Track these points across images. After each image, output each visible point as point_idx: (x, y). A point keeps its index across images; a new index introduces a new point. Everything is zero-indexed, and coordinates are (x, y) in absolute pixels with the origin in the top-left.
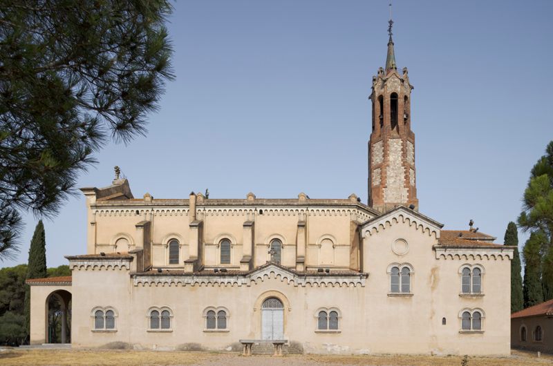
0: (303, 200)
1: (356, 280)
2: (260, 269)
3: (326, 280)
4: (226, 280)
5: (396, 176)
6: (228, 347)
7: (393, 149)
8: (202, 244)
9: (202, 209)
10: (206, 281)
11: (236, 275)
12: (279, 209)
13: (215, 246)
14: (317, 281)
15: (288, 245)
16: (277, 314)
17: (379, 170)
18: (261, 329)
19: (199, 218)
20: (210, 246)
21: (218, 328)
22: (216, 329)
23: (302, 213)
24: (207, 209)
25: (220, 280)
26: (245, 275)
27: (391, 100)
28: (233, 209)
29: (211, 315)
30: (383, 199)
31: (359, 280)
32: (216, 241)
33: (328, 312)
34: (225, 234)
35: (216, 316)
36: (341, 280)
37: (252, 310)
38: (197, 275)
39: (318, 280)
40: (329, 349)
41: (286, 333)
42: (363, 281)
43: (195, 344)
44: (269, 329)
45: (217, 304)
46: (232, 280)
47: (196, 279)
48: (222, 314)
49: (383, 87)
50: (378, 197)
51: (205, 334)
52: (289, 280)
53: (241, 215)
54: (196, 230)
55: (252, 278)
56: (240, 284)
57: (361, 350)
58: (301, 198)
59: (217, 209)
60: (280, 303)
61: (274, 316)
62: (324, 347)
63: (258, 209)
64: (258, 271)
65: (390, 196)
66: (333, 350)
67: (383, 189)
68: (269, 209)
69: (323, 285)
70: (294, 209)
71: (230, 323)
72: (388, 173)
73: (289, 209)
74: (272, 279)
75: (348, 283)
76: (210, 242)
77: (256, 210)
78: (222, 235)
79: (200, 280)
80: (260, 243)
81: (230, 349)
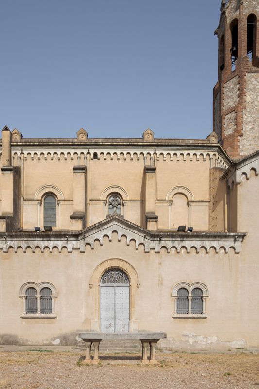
0: (149, 139)
1: (228, 243)
2: (98, 227)
3: (188, 243)
4: (51, 243)
5: (254, 121)
6: (55, 339)
7: (251, 86)
8: (19, 199)
9: (19, 152)
10: (24, 245)
11: (65, 236)
12: (118, 152)
13: (36, 203)
14: (176, 244)
15: (131, 201)
16: (122, 292)
17: (233, 115)
18: (99, 314)
19: (16, 163)
20: (30, 203)
21: (41, 312)
22: (38, 314)
23: (148, 156)
24: (26, 152)
25: (43, 243)
26: (77, 236)
27: (248, 25)
28: (59, 152)
29: (31, 293)
30: (239, 150)
31: (232, 244)
32: (38, 196)
33: (190, 289)
34: (50, 186)
35: (39, 295)
36: (208, 243)
37: (87, 287)
38: (12, 237)
39: (178, 244)
40: (191, 341)
41: (133, 319)
42: (238, 245)
43: (10, 336)
44: (110, 314)
45: (39, 278)
46: (60, 243)
47: (10, 242)
48: (46, 292)
49: (238, 8)
50: (233, 148)
51: (24, 322)
52: (138, 243)
53: (69, 160)
54: (10, 176)
55: (88, 240)
56: (70, 249)
57: (233, 343)
58: (146, 136)
59: (39, 152)
60: (124, 277)
61: (117, 296)
62: (184, 339)
63: (92, 152)
64: (96, 231)
65: (247, 147)
66: (196, 342)
67: (239, 138)
68: (105, 152)
69: (183, 250)
70: (138, 152)
71: (57, 306)
72: (245, 117)
73: (132, 152)
74: (115, 242)
75: (218, 248)
76: (30, 197)
77: (89, 153)
78: (45, 187)
79: (15, 243)
80: (95, 198)
81: (57, 342)
